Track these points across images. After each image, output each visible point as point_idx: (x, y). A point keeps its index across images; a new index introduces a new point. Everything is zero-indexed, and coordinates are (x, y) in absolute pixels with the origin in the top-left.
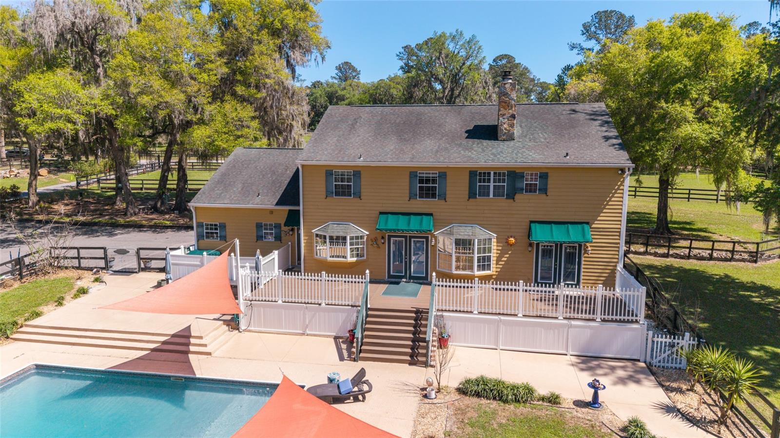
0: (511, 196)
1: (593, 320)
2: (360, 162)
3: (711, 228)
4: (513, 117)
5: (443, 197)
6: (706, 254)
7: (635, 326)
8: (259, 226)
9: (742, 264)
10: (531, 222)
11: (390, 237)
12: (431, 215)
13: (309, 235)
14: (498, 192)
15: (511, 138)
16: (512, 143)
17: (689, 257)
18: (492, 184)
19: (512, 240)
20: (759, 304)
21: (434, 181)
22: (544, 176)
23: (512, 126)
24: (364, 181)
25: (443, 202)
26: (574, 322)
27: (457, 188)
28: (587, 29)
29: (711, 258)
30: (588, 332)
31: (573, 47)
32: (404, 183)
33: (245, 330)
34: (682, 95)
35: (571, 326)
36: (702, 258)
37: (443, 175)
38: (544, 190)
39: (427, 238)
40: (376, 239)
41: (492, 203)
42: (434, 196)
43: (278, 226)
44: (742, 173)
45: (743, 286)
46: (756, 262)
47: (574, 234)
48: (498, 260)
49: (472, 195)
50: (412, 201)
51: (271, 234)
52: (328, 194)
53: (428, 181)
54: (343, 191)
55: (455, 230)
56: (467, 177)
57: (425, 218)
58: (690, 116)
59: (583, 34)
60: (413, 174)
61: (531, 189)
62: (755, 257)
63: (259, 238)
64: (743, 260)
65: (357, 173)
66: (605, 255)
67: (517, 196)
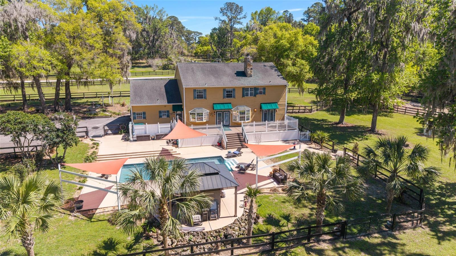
0: (255, 96)
1: (286, 130)
2: (206, 86)
3: (293, 102)
4: (252, 69)
5: (234, 97)
6: (297, 111)
7: (296, 130)
8: (160, 112)
9: (308, 113)
10: (261, 104)
11: (217, 112)
12: (230, 103)
13: (188, 114)
14: (251, 95)
15: (251, 76)
16: (251, 78)
17: (293, 113)
18: (249, 92)
19: (256, 110)
20: (317, 124)
21: (231, 92)
22: (264, 89)
23: (251, 72)
24: (208, 92)
25: (234, 99)
26: (281, 131)
27: (238, 94)
28: (222, 11)
29: (299, 112)
30: (284, 134)
31: (216, 19)
32: (221, 93)
33: (180, 147)
34: (288, 57)
35: (280, 132)
36: (296, 113)
37: (234, 89)
38: (264, 93)
39: (229, 111)
40: (212, 113)
41: (250, 98)
42: (231, 97)
43: (168, 112)
44: (304, 83)
45: (311, 120)
46: (311, 112)
47: (273, 106)
48: (252, 117)
49: (243, 96)
50: (224, 99)
51: (165, 115)
52: (195, 98)
53: (229, 92)
54: (200, 97)
55: (239, 108)
56: (242, 90)
57: (229, 104)
58: (291, 64)
59: (221, 13)
60: (224, 89)
61: (261, 93)
62: (311, 111)
63: (160, 117)
64: (308, 112)
65: (205, 90)
66: (281, 112)
67: (257, 96)
